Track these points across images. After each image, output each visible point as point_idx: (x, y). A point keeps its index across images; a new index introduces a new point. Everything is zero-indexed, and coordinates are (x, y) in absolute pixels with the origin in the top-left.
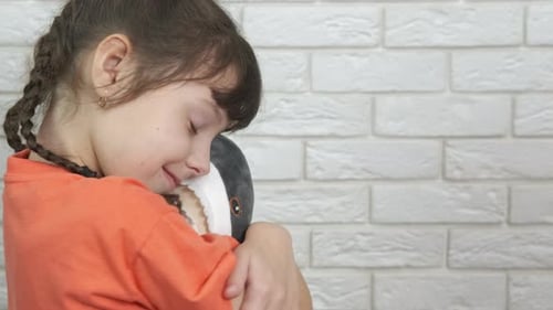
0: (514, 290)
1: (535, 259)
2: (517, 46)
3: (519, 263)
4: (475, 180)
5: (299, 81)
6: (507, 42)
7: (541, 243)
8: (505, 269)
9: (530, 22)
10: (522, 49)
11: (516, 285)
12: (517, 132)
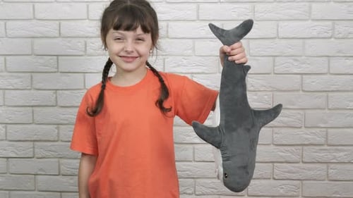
0: (275, 136)
1: (284, 123)
2: (275, 38)
4: (259, 91)
5: (190, 51)
7: (286, 117)
9: (279, 29)
10: (277, 39)
11: (276, 133)
12: (275, 72)
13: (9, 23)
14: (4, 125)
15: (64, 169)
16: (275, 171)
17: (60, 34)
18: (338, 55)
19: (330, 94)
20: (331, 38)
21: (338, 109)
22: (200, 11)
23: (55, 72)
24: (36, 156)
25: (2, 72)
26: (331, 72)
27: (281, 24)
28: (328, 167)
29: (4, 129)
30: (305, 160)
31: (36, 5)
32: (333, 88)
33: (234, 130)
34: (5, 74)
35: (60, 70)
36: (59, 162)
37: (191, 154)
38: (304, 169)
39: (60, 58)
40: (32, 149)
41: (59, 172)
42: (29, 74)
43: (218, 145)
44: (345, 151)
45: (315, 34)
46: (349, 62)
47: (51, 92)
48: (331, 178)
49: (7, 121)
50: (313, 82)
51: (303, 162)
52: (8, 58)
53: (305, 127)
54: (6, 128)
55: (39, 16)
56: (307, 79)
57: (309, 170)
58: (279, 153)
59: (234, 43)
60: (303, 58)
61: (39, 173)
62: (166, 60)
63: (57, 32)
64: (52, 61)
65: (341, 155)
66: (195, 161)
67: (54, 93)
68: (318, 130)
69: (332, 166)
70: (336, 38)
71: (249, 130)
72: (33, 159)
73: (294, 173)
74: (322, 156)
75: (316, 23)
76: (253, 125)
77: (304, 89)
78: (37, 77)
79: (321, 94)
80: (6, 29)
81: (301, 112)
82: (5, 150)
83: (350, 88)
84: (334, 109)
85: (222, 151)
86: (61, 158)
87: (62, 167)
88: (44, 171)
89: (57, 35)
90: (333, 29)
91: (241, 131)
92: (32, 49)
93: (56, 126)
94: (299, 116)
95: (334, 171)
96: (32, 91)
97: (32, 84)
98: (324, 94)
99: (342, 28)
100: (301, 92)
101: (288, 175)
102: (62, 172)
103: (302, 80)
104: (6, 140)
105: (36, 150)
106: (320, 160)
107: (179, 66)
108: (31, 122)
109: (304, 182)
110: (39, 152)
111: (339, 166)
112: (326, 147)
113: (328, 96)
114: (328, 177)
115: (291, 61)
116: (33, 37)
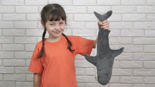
0: (121, 64)
1: (125, 58)
2: (120, 21)
3: (122, 59)
4: (114, 44)
5: (83, 27)
6: (119, 20)
7: (126, 56)
8: (119, 60)
9: (122, 17)
10: (121, 22)
11: (121, 63)
12: (121, 36)
13: (4, 15)
14: (1, 59)
15: (28, 79)
16: (121, 80)
17: (26, 19)
18: (148, 28)
19: (145, 46)
20: (145, 21)
21: (148, 52)
22: (88, 9)
23: (24, 36)
24: (16, 73)
25: (1, 36)
26: (145, 36)
27: (124, 15)
28: (144, 77)
29: (2, 61)
30: (134, 75)
31: (16, 7)
32: (146, 43)
33: (102, 58)
34: (2, 37)
35: (26, 35)
36: (26, 75)
37: (84, 72)
38: (133, 79)
39: (26, 30)
40: (14, 70)
41: (26, 80)
42: (13, 37)
43: (95, 64)
44: (152, 71)
45: (138, 19)
46: (153, 32)
47: (23, 45)
48: (145, 83)
49: (3, 58)
50: (138, 40)
51: (133, 76)
52: (4, 30)
53: (134, 60)
54: (2, 60)
55: (17, 11)
56: (135, 39)
57: (136, 79)
58: (123, 72)
59: (104, 20)
60: (133, 30)
61: (17, 80)
62: (73, 31)
63: (25, 18)
64: (23, 31)
65: (149, 73)
66: (85, 75)
67: (24, 45)
68: (139, 62)
69: (146, 77)
70: (147, 21)
71: (109, 58)
72: (14, 74)
73: (129, 80)
74: (141, 73)
75: (139, 15)
76: (111, 56)
77: (133, 43)
78: (16, 38)
79: (141, 46)
80: (3, 17)
81: (132, 54)
82: (2, 70)
83: (154, 43)
84: (147, 52)
85: (97, 67)
86: (26, 74)
87: (27, 78)
88: (19, 80)
89: (25, 20)
90: (146, 17)
91: (105, 58)
92: (14, 26)
93: (24, 60)
94: (131, 55)
95: (147, 80)
96: (14, 45)
97: (14, 41)
98: (142, 46)
99: (150, 17)
100: (132, 45)
101: (127, 81)
102: (27, 80)
103: (132, 40)
104: (3, 66)
105: (16, 70)
106: (141, 75)
107: (78, 33)
108: (14, 58)
109: (134, 84)
110: (17, 71)
111: (149, 77)
112: (143, 69)
113: (144, 46)
114: (144, 82)
115: (128, 31)
116: (15, 21)
